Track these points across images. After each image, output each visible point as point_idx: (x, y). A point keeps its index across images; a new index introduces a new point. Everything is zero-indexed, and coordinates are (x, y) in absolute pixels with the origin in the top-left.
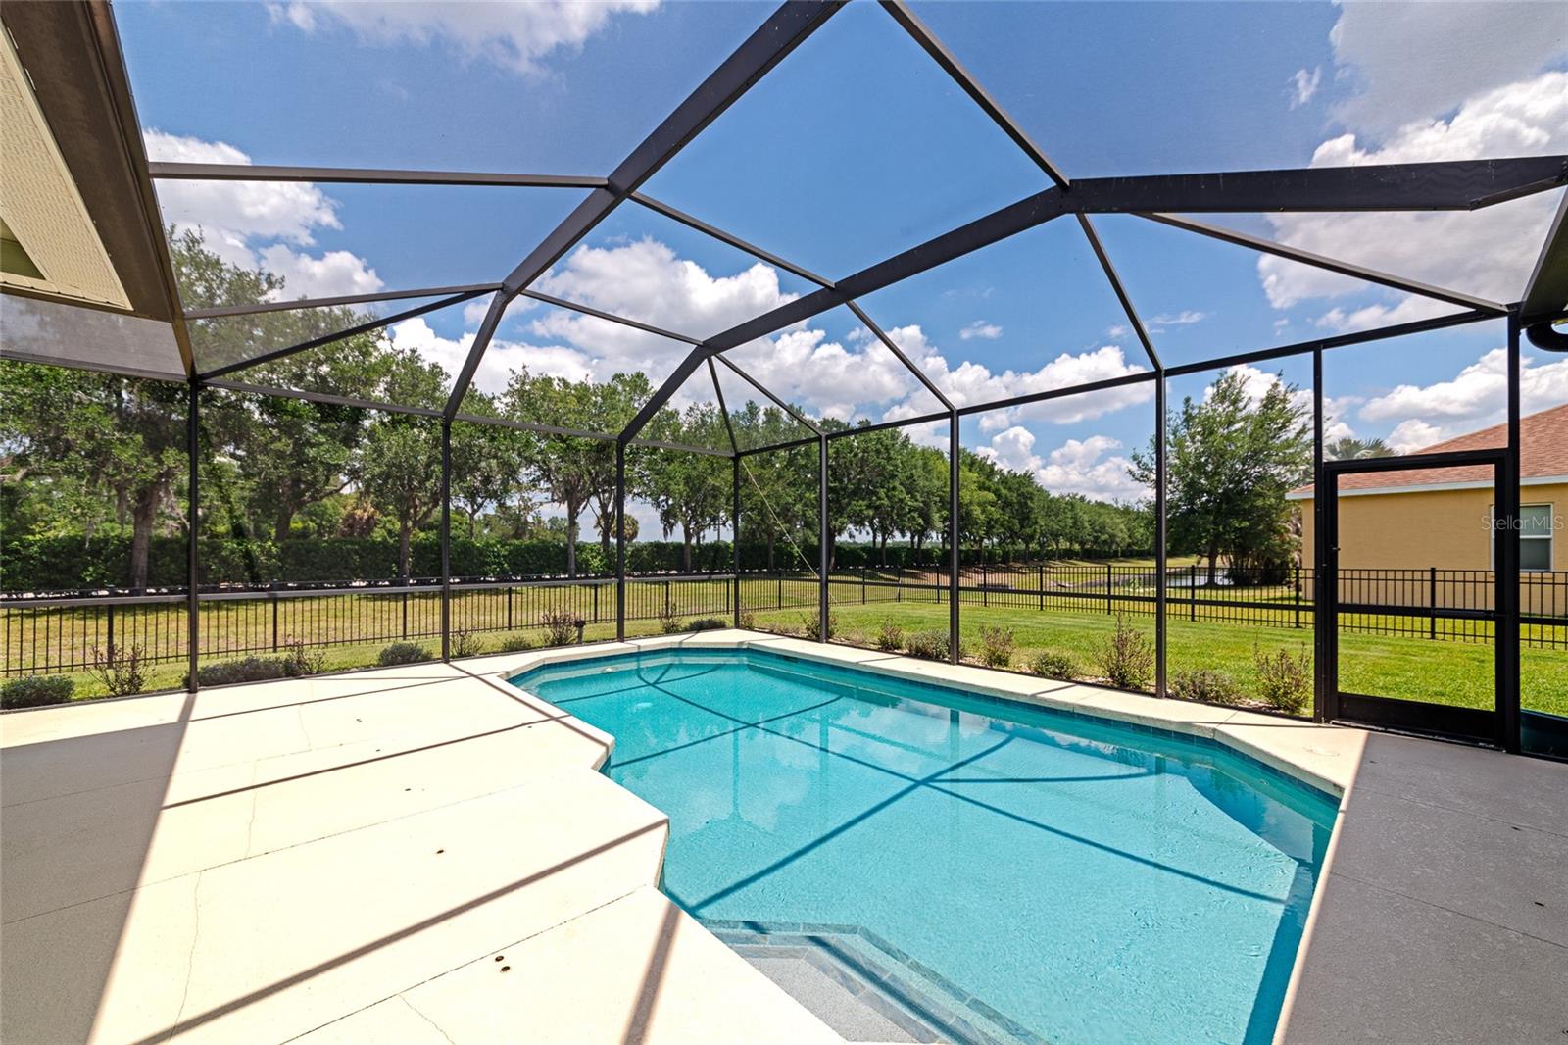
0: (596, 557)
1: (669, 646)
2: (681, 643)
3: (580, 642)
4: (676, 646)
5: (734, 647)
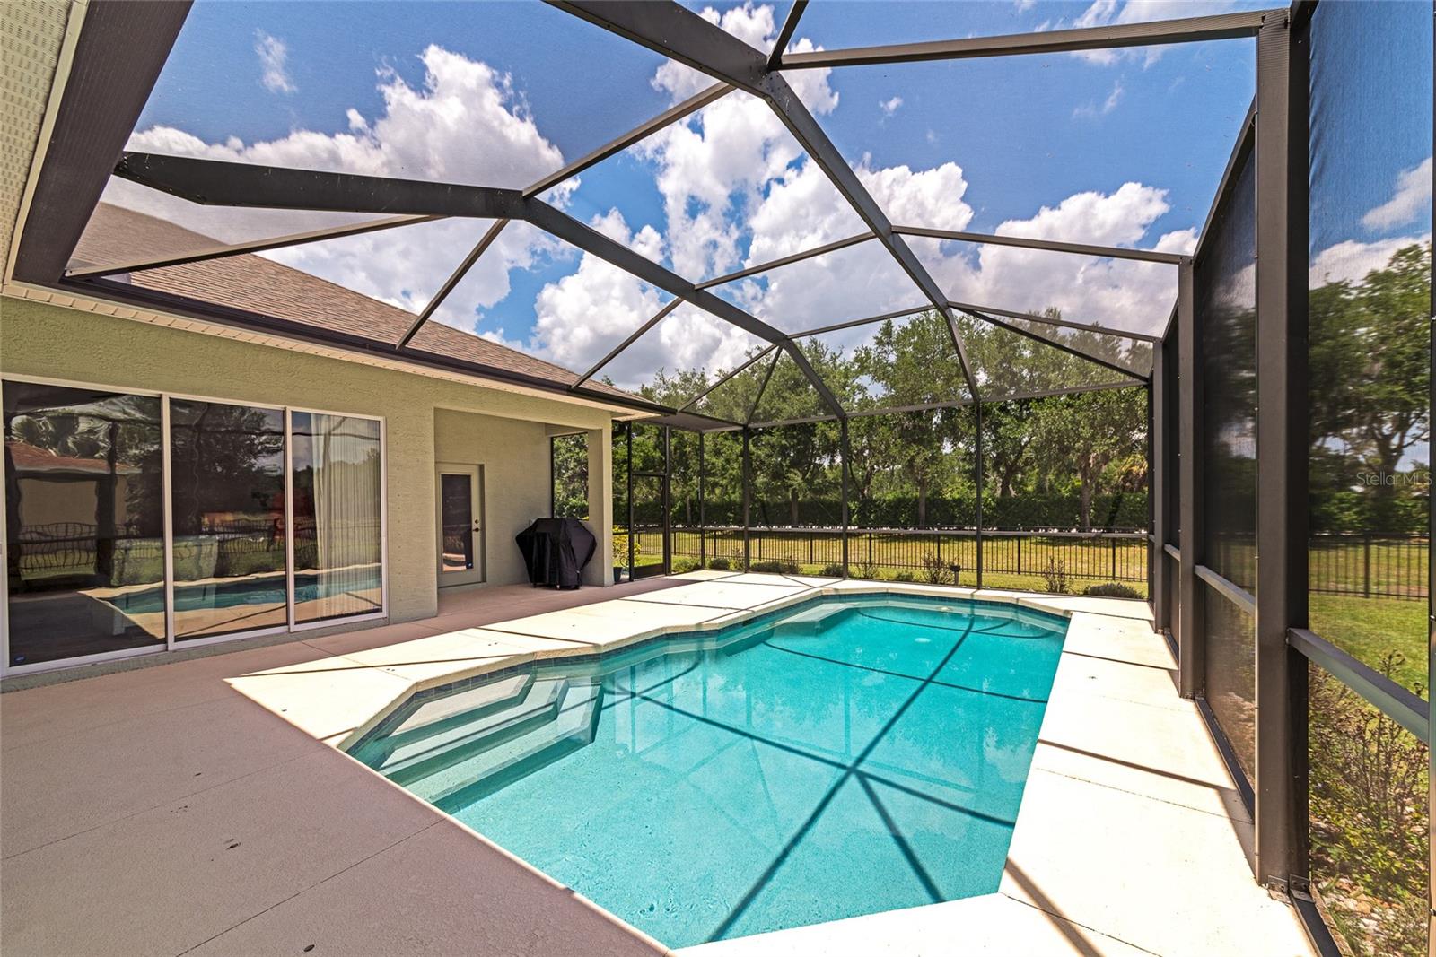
1: (1009, 601)
2: (1018, 599)
3: (956, 585)
4: (1014, 602)
5: (1061, 614)
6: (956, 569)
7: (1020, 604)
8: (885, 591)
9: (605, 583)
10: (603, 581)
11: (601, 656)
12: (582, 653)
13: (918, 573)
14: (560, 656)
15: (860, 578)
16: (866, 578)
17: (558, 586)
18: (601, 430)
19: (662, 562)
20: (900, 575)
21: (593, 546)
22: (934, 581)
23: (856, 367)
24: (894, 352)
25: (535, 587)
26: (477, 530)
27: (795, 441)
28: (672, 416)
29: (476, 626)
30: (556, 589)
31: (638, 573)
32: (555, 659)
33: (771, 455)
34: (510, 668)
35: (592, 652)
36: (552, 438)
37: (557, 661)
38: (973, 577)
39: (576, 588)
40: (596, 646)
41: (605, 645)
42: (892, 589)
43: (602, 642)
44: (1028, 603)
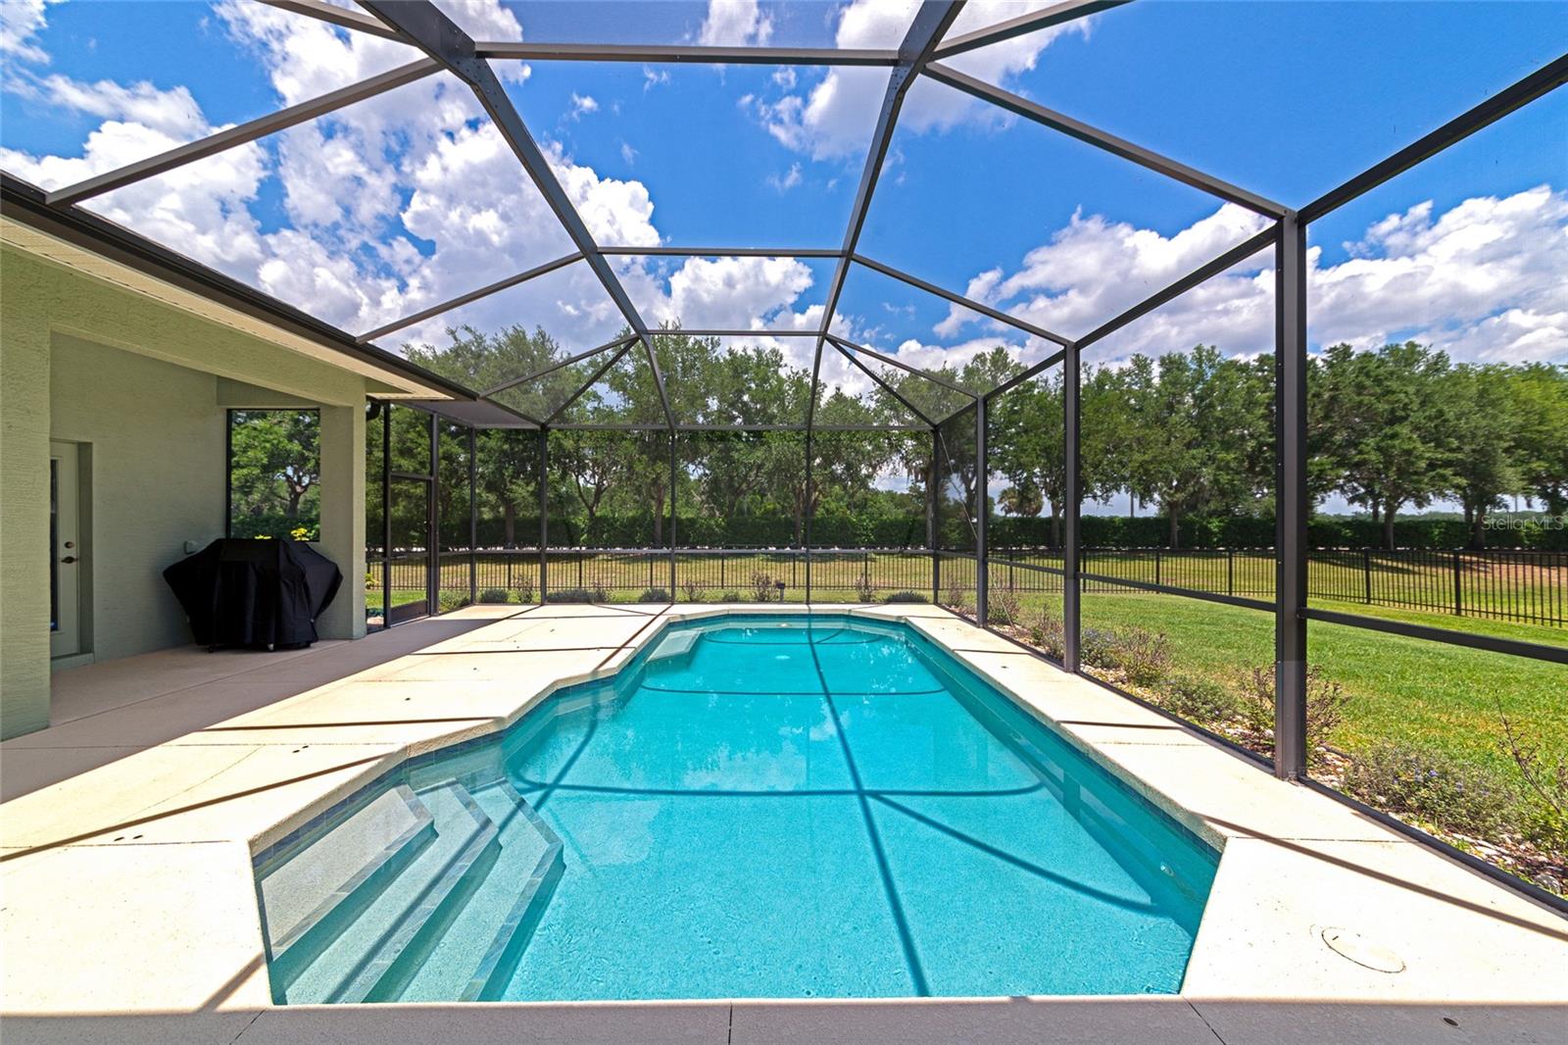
0: (954, 531)
1: (841, 613)
2: (850, 610)
3: (781, 601)
4: (847, 613)
5: (894, 620)
6: (781, 586)
7: (852, 614)
8: (726, 613)
9: (355, 634)
10: (351, 630)
11: (502, 735)
12: (480, 734)
13: (743, 593)
14: (447, 745)
15: (686, 602)
16: (692, 601)
17: (271, 646)
18: (351, 408)
19: (424, 597)
20: (726, 596)
21: (335, 580)
22: (762, 599)
23: (590, 372)
24: (631, 363)
25: (211, 650)
26: (69, 560)
27: (521, 446)
28: (470, 404)
29: (200, 729)
30: (267, 650)
31: (393, 616)
32: (437, 751)
33: (487, 462)
34: (376, 780)
35: (493, 730)
36: (229, 411)
37: (441, 753)
38: (802, 594)
39: (307, 646)
40: (498, 720)
41: (509, 717)
42: (733, 610)
43: (504, 713)
44: (859, 612)
